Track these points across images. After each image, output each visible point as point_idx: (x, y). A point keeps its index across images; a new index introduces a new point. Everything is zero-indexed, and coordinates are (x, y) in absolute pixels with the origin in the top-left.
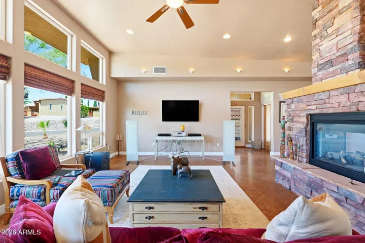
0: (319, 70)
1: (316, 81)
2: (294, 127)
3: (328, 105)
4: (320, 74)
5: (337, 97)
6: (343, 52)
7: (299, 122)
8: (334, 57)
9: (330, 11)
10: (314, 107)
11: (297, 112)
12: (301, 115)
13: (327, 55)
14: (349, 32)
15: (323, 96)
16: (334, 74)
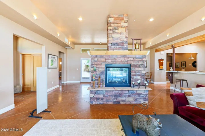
0: (112, 45)
1: (111, 49)
2: (97, 70)
3: (117, 61)
4: (113, 47)
5: (120, 58)
6: (122, 42)
7: (100, 68)
8: (119, 42)
9: (117, 23)
10: (110, 61)
11: (99, 63)
12: (102, 64)
13: (116, 40)
14: (125, 36)
15: (114, 57)
16: (119, 49)
